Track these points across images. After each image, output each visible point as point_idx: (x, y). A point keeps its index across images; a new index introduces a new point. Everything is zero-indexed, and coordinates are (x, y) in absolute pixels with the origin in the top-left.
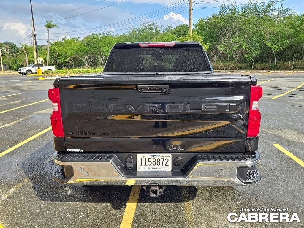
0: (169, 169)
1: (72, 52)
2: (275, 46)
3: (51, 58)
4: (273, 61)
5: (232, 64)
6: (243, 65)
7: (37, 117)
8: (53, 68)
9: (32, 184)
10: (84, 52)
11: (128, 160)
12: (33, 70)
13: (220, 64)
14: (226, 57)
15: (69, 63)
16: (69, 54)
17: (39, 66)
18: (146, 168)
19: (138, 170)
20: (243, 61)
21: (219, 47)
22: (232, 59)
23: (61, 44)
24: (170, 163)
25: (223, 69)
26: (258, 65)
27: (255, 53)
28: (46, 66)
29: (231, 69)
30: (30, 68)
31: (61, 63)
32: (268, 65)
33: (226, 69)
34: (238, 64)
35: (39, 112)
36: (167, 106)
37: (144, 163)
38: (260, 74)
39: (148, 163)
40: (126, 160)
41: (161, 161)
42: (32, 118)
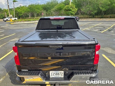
0: (63, 77)
1: (24, 11)
2: (103, 9)
3: (16, 14)
4: (102, 15)
5: (87, 16)
6: (91, 16)
7: (11, 42)
8: (16, 19)
9: (9, 76)
10: (29, 12)
11: (46, 74)
12: (9, 19)
13: (82, 16)
14: (84, 13)
15: (23, 16)
16: (22, 12)
17: (11, 18)
18: (54, 76)
19: (50, 77)
20: (91, 15)
21: (81, 10)
22: (86, 14)
23: (19, 8)
24: (63, 74)
25: (83, 18)
26: (96, 17)
27: (96, 11)
28: (14, 18)
29: (86, 18)
30: (7, 19)
31: (20, 16)
32: (100, 16)
33: (84, 18)
34: (89, 16)
35: (12, 40)
36: (61, 54)
37: (53, 75)
38: (97, 20)
39: (54, 74)
40: (45, 74)
41: (59, 74)
42: (9, 43)
